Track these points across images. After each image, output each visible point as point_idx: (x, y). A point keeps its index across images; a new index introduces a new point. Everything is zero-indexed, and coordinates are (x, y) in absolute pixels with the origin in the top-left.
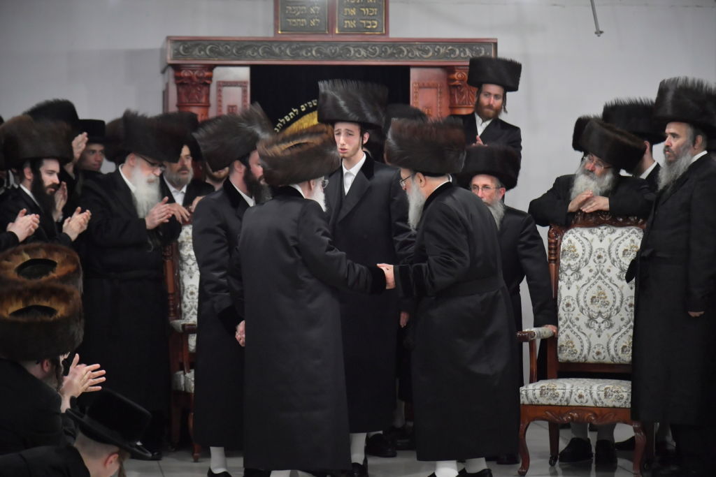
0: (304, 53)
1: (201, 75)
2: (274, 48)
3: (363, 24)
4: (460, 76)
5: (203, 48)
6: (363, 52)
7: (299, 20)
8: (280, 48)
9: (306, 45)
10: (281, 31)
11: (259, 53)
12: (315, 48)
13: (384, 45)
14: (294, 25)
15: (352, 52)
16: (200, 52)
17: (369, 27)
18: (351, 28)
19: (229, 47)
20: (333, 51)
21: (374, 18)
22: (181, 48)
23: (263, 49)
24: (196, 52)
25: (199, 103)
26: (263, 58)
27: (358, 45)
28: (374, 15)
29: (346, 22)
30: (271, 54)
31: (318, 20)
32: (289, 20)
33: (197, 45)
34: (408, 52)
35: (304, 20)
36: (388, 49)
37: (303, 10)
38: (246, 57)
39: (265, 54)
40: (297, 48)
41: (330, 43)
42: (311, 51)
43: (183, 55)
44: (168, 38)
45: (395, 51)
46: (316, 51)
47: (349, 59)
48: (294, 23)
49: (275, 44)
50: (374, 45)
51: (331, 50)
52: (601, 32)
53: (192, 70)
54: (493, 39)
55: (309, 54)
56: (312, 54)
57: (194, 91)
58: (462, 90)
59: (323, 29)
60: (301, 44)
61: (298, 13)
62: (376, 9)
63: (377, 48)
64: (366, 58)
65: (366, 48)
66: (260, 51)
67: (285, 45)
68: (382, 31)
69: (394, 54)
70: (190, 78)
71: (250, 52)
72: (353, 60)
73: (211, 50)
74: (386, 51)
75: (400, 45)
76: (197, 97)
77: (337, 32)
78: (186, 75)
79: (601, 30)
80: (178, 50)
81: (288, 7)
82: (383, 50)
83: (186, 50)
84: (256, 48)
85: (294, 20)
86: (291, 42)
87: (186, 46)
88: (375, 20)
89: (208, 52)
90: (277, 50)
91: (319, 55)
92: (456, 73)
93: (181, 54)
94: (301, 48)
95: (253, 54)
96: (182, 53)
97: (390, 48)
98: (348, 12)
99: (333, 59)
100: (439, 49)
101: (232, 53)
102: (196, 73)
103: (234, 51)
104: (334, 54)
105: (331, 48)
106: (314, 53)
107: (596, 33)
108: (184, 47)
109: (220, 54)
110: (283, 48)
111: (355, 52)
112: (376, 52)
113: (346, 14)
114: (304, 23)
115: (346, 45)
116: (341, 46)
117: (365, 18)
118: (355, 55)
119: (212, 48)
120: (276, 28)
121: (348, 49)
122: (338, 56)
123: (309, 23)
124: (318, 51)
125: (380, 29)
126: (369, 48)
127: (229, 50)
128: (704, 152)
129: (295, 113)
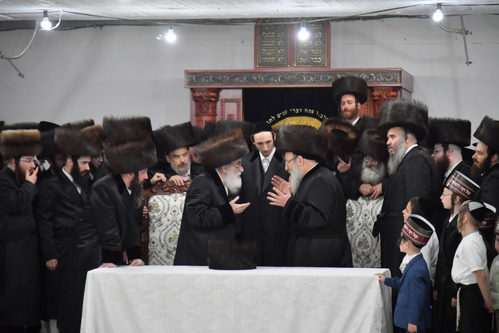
1: (208, 95)
2: (253, 77)
3: (312, 60)
4: (377, 93)
5: (208, 77)
6: (311, 79)
7: (270, 58)
8: (257, 77)
9: (275, 75)
10: (259, 65)
11: (243, 80)
13: (326, 74)
14: (268, 61)
15: (305, 78)
16: (206, 80)
17: (315, 62)
20: (292, 78)
21: (320, 55)
22: (194, 78)
23: (246, 78)
24: (203, 80)
25: (206, 113)
26: (246, 83)
27: (309, 75)
29: (301, 59)
30: (250, 80)
31: (282, 58)
32: (264, 58)
33: (204, 76)
35: (274, 58)
36: (328, 76)
37: (273, 51)
38: (235, 83)
39: (247, 81)
40: (268, 77)
41: (289, 73)
44: (186, 71)
45: (333, 78)
46: (280, 78)
47: (302, 83)
48: (267, 60)
49: (254, 75)
50: (319, 74)
51: (290, 78)
52: (470, 63)
53: (202, 92)
54: (399, 68)
55: (276, 80)
56: (278, 81)
57: (203, 106)
58: (379, 103)
59: (286, 64)
60: (271, 74)
61: (270, 54)
62: (321, 50)
63: (321, 76)
64: (314, 82)
65: (313, 77)
67: (261, 75)
68: (325, 65)
70: (201, 97)
71: (237, 79)
72: (305, 84)
73: (213, 79)
75: (336, 73)
76: (205, 109)
77: (295, 65)
78: (198, 95)
79: (470, 61)
80: (192, 79)
81: (263, 50)
82: (325, 77)
83: (196, 78)
84: (242, 77)
85: (267, 58)
86: (264, 73)
87: (197, 76)
88: (320, 57)
89: (211, 80)
90: (255, 78)
91: (282, 81)
92: (375, 92)
93: (193, 82)
94: (271, 77)
95: (240, 81)
96: (195, 81)
98: (302, 52)
99: (292, 83)
101: (227, 80)
102: (205, 94)
103: (228, 78)
104: (292, 80)
105: (291, 76)
106: (279, 79)
107: (466, 63)
109: (219, 81)
110: (259, 77)
112: (320, 78)
113: (301, 54)
114: (273, 60)
115: (300, 74)
116: (296, 75)
117: (313, 56)
118: (306, 80)
119: (213, 77)
120: (255, 63)
121: (302, 77)
122: (295, 81)
123: (277, 60)
124: (281, 78)
125: (323, 63)
126: (315, 76)
127: (224, 79)
128: (416, 145)
129: (273, 119)
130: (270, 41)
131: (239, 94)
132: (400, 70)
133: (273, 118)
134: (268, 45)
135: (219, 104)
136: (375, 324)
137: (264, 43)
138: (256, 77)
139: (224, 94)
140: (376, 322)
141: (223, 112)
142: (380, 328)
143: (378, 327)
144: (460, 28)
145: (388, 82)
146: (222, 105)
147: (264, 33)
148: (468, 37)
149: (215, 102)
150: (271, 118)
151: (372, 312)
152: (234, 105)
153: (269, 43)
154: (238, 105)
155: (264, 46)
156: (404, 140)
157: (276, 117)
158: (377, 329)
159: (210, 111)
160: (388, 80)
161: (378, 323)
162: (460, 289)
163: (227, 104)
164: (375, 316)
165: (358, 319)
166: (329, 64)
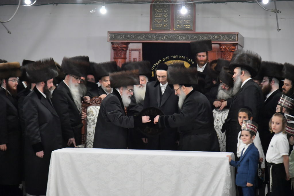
0: (160, 38)
1: (121, 46)
3: (184, 26)
4: (223, 47)
5: (121, 35)
6: (184, 38)
7: (159, 25)
9: (162, 35)
10: (152, 29)
11: (143, 38)
12: (165, 36)
13: (193, 35)
15: (180, 38)
16: (120, 37)
17: (186, 27)
18: (179, 28)
19: (132, 36)
20: (172, 37)
21: (189, 24)
22: (113, 36)
24: (119, 37)
25: (120, 57)
26: (145, 40)
27: (183, 35)
28: (189, 23)
29: (178, 25)
30: (147, 38)
31: (167, 25)
32: (155, 25)
33: (119, 35)
34: (202, 38)
35: (161, 25)
36: (194, 36)
37: (161, 21)
38: (138, 40)
41: (171, 34)
42: (163, 37)
43: (113, 38)
44: (108, 32)
45: (197, 37)
47: (178, 40)
48: (157, 26)
49: (150, 34)
50: (189, 35)
51: (171, 37)
52: (280, 30)
53: (118, 44)
55: (163, 38)
56: (164, 38)
57: (119, 53)
58: (225, 53)
59: (169, 28)
60: (160, 34)
61: (159, 22)
62: (190, 21)
64: (185, 40)
65: (185, 36)
66: (144, 37)
67: (153, 35)
68: (192, 29)
69: (196, 38)
70: (117, 47)
71: (139, 37)
72: (180, 41)
73: (125, 37)
74: (193, 37)
75: (199, 35)
76: (120, 55)
77: (174, 29)
78: (116, 46)
80: (112, 36)
81: (155, 20)
82: (192, 37)
83: (115, 36)
85: (157, 25)
86: (156, 34)
87: (115, 35)
88: (189, 25)
89: (123, 37)
90: (150, 37)
91: (166, 39)
94: (159, 36)
96: (114, 38)
97: (195, 36)
99: (172, 40)
100: (215, 37)
101: (133, 37)
102: (119, 45)
104: (172, 38)
105: (171, 36)
107: (277, 30)
108: (114, 35)
109: (128, 38)
110: (152, 36)
111: (181, 37)
112: (189, 38)
113: (178, 22)
114: (161, 26)
115: (177, 35)
116: (175, 35)
117: (185, 24)
120: (150, 28)
122: (174, 39)
123: (163, 26)
124: (166, 37)
125: (191, 29)
126: (186, 36)
127: (131, 37)
128: (250, 78)
130: (159, 15)
131: (140, 46)
132: (237, 33)
133: (160, 61)
134: (158, 17)
135: (128, 52)
136: (226, 186)
137: (156, 16)
138: (150, 36)
139: (131, 46)
140: (226, 185)
141: (130, 57)
142: (229, 188)
143: (227, 188)
144: (274, 9)
145: (230, 40)
146: (130, 53)
147: (156, 10)
148: (279, 14)
149: (126, 51)
150: (159, 61)
151: (224, 179)
152: (137, 53)
153: (159, 16)
154: (140, 53)
155: (156, 18)
157: (162, 60)
158: (227, 189)
159: (123, 56)
160: (230, 39)
161: (228, 185)
162: (272, 166)
163: (133, 52)
164: (226, 181)
165: (216, 183)
166: (195, 29)
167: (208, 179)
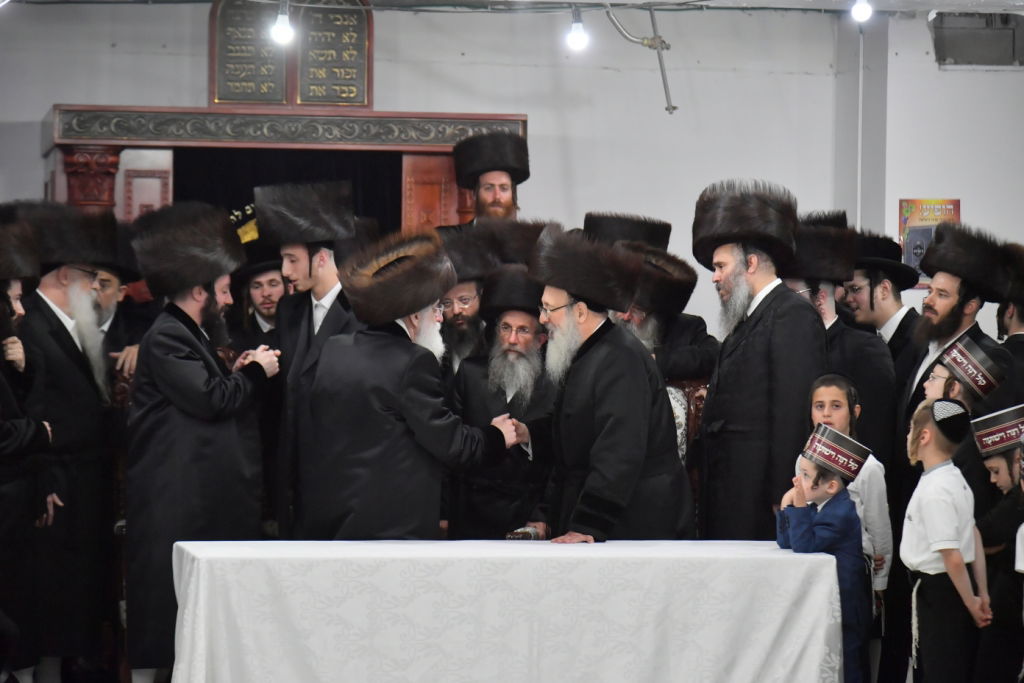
0: (251, 131)
1: (103, 160)
2: (208, 123)
3: (335, 90)
5: (106, 121)
6: (336, 132)
7: (244, 84)
8: (217, 124)
9: (255, 120)
10: (219, 99)
11: (186, 130)
12: (268, 124)
13: (368, 122)
14: (237, 91)
15: (321, 130)
16: (101, 128)
17: (344, 95)
18: (319, 97)
19: (143, 121)
20: (293, 129)
21: (352, 82)
22: (75, 121)
23: (193, 124)
24: (96, 127)
25: (98, 200)
26: (192, 138)
27: (329, 122)
28: (352, 79)
29: (312, 87)
30: (203, 131)
31: (272, 85)
32: (229, 83)
33: (97, 118)
34: (401, 132)
35: (251, 84)
36: (371, 126)
37: (251, 70)
38: (168, 136)
39: (195, 132)
40: (241, 125)
41: (291, 118)
42: (261, 129)
43: (77, 132)
44: (56, 107)
45: (381, 131)
46: (268, 128)
47: (316, 140)
48: (237, 88)
49: (210, 118)
50: (353, 122)
51: (290, 128)
52: (675, 108)
53: (90, 154)
54: (521, 115)
55: (259, 133)
56: (263, 133)
57: (92, 183)
59: (279, 97)
60: (248, 119)
61: (243, 74)
62: (355, 71)
63: (356, 127)
64: (340, 140)
65: (339, 126)
66: (188, 127)
67: (224, 119)
68: (363, 102)
69: (380, 134)
70: (87, 164)
71: (173, 128)
72: (320, 143)
73: (117, 125)
74: (367, 131)
75: (389, 122)
76: (96, 192)
77: (299, 102)
78: (81, 160)
79: (674, 104)
80: (69, 124)
81: (228, 65)
82: (365, 128)
83: (80, 124)
84: (183, 124)
85: (237, 84)
87: (82, 119)
88: (353, 85)
89: (113, 128)
90: (212, 127)
91: (272, 134)
93: (73, 130)
94: (247, 124)
95: (178, 131)
96: (77, 129)
97: (375, 126)
98: (314, 74)
99: (293, 141)
100: (444, 129)
101: (148, 129)
102: (96, 157)
103: (151, 126)
104: (293, 133)
105: (291, 125)
106: (265, 131)
107: (667, 109)
108: (78, 120)
109: (129, 131)
110: (221, 124)
111: (325, 130)
112: (354, 131)
113: (312, 77)
114: (251, 88)
115: (312, 121)
116: (304, 122)
117: (339, 82)
118: (323, 134)
119: (118, 122)
120: (211, 94)
121: (314, 126)
122: (300, 136)
123: (259, 88)
124: (271, 129)
125: (360, 99)
126: (345, 126)
127: (143, 125)
128: (778, 281)
129: (237, 217)
130: (244, 48)
131: (163, 159)
132: (523, 118)
133: (236, 213)
134: (238, 54)
135: (120, 179)
136: (828, 658)
137: (231, 51)
138: (213, 124)
139: (130, 159)
140: (829, 655)
141: (129, 198)
143: (833, 665)
144: (651, 34)
146: (128, 184)
147: (230, 29)
148: (665, 53)
149: (112, 176)
150: (233, 214)
151: (821, 634)
152: (154, 184)
153: (242, 51)
154: (165, 185)
155: (232, 58)
156: (743, 269)
157: (244, 211)
159: (105, 197)
162: (919, 581)
163: (137, 182)
164: (828, 642)
165: (790, 650)
166: (370, 103)
167: (765, 636)
